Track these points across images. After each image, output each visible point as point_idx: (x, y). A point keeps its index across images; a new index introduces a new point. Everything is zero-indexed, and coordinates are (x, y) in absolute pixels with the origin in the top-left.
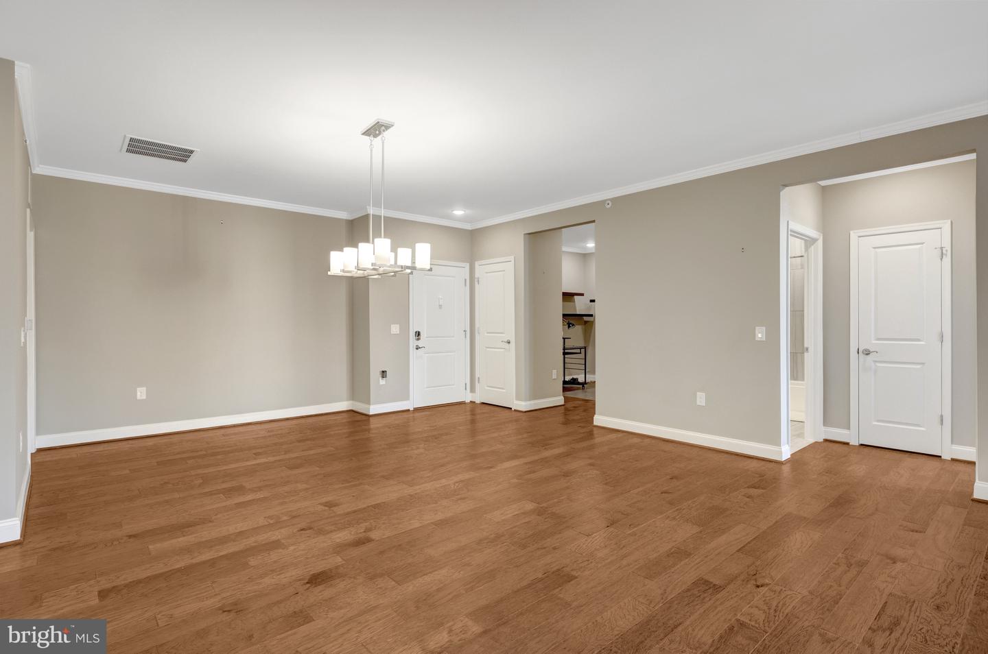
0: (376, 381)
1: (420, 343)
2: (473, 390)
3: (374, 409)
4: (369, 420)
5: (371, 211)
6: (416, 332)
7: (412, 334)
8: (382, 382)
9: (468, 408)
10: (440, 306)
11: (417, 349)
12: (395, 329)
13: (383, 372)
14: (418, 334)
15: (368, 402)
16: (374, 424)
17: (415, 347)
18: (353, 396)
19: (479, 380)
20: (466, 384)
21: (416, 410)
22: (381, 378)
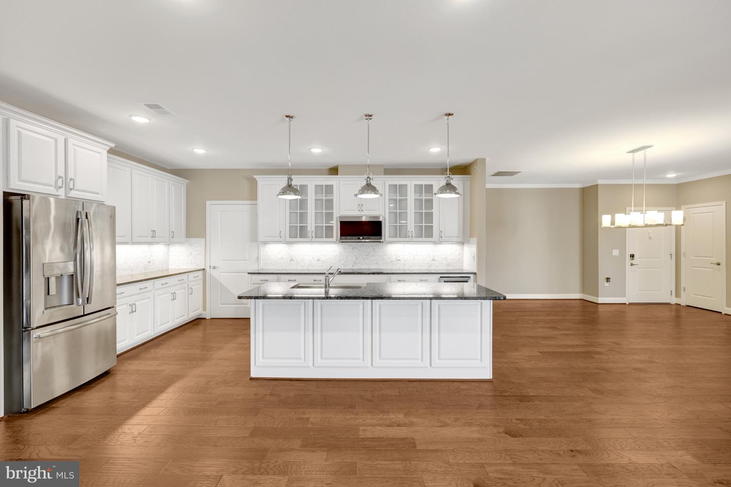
0: (602, 283)
1: (634, 262)
2: (678, 295)
3: (601, 300)
4: (598, 306)
5: (600, 182)
6: (631, 255)
7: (628, 257)
8: (607, 284)
9: (674, 307)
10: (650, 238)
11: (632, 265)
12: (616, 252)
13: (608, 278)
14: (632, 256)
15: (598, 296)
16: (601, 308)
17: (630, 264)
18: (583, 291)
19: (684, 289)
20: (671, 291)
21: (630, 304)
22: (605, 282)
